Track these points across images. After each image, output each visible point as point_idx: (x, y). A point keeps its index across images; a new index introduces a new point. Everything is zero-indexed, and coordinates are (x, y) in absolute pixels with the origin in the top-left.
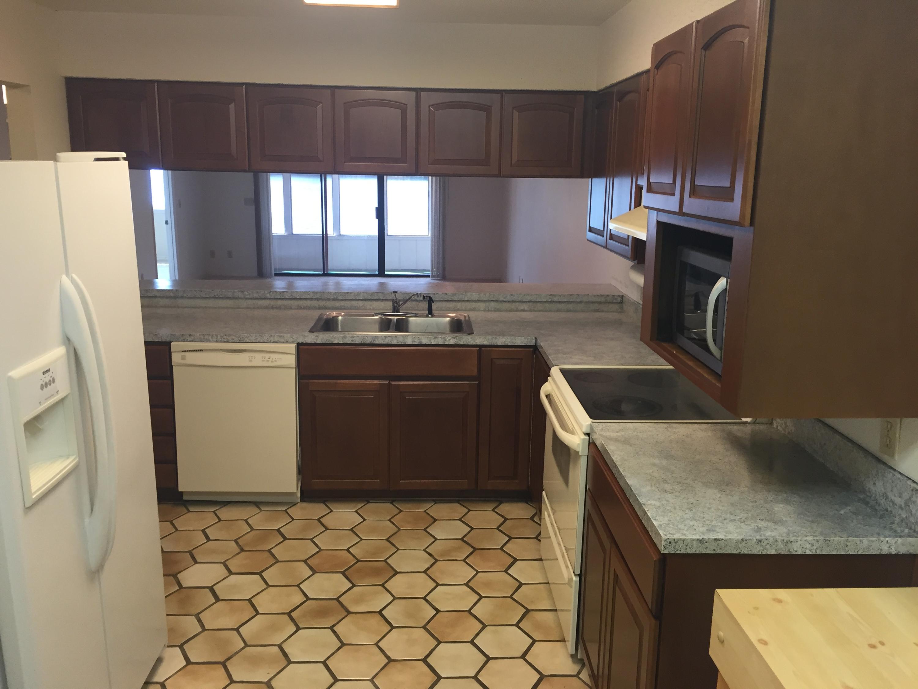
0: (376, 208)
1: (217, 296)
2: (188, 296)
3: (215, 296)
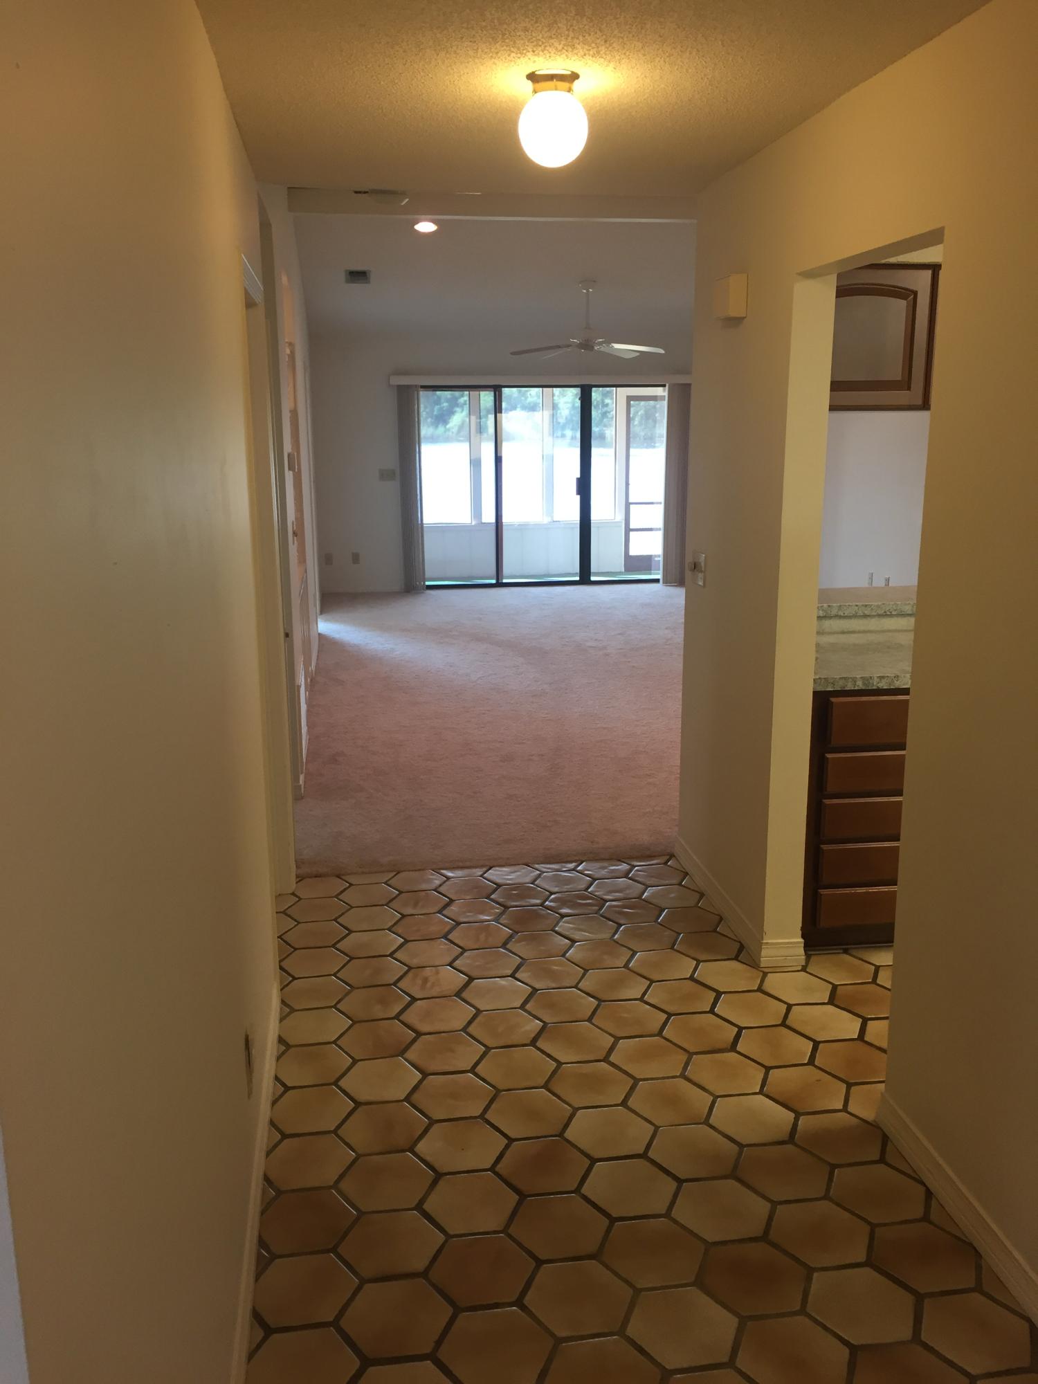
0: (577, 478)
1: (888, 613)
2: (846, 614)
3: (885, 612)
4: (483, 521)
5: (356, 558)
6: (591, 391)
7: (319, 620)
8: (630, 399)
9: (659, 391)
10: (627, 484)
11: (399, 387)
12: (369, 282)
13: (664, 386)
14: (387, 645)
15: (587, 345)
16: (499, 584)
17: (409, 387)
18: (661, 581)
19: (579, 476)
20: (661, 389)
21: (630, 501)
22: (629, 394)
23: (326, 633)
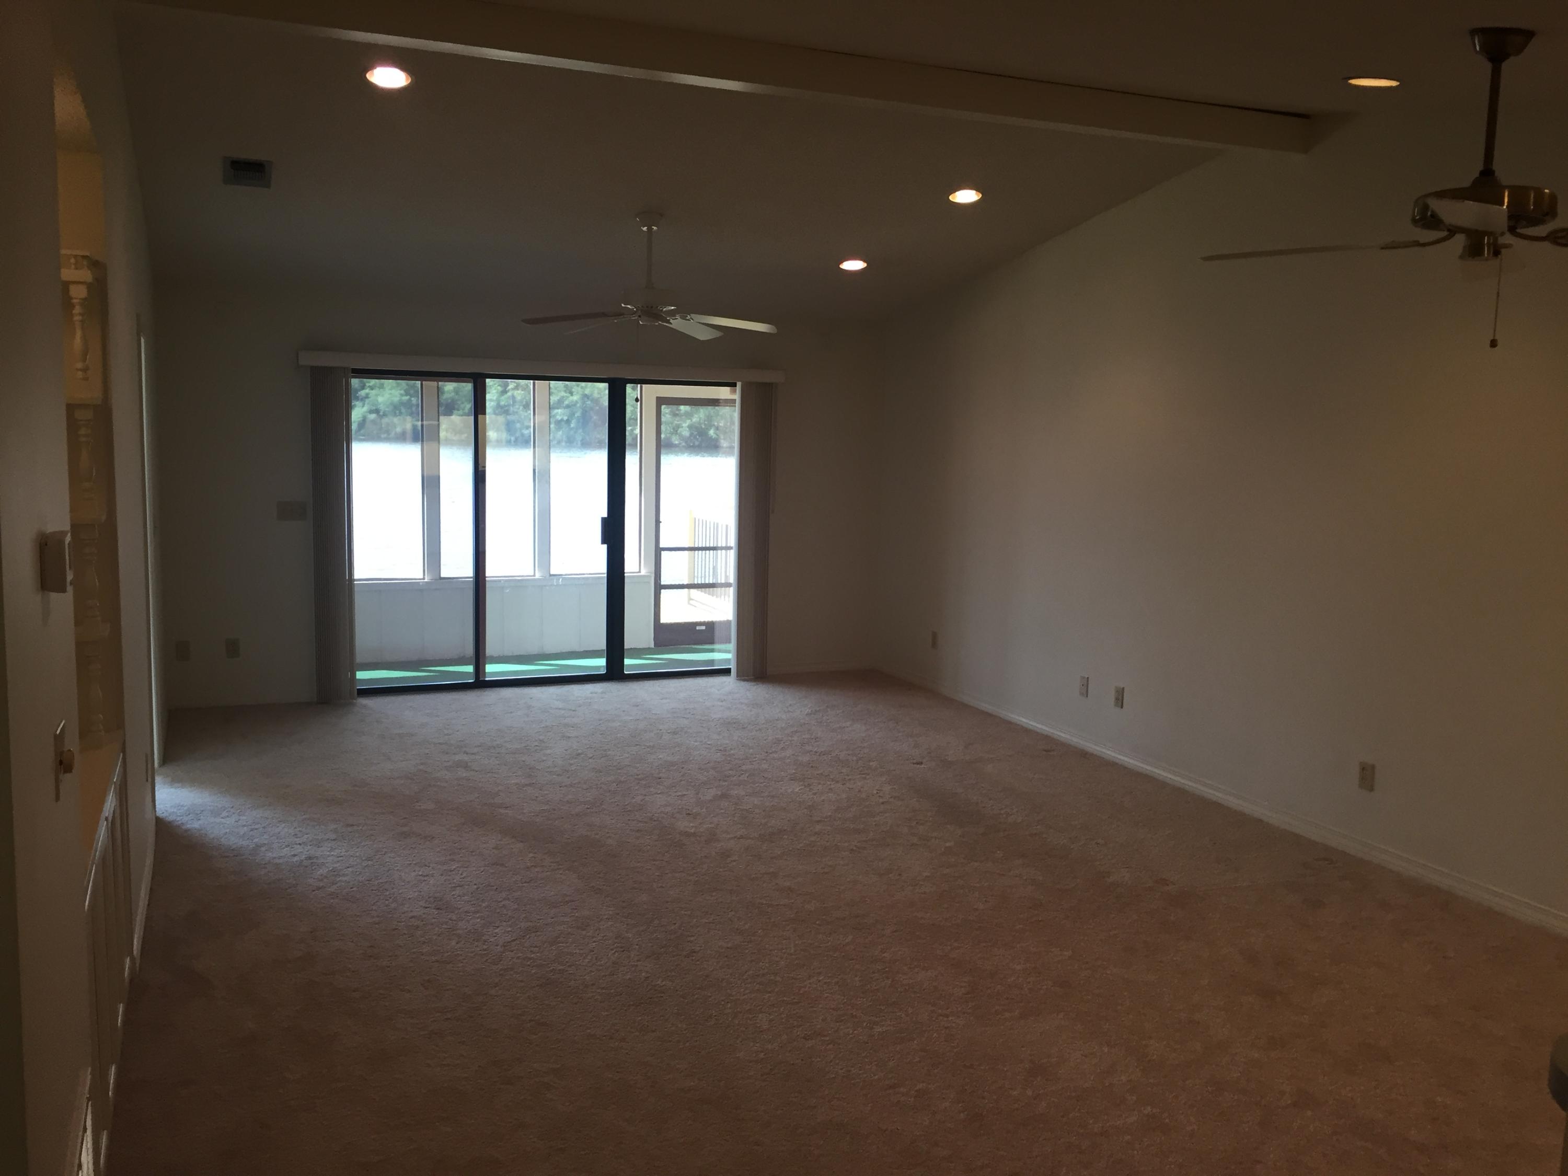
4: (443, 575)
5: (233, 648)
6: (626, 386)
7: (158, 779)
8: (661, 401)
9: (723, 393)
10: (658, 522)
11: (313, 369)
12: (268, 186)
13: (733, 385)
14: (299, 849)
15: (652, 312)
16: (480, 683)
17: (330, 370)
18: (733, 672)
19: (605, 515)
20: (728, 389)
21: (662, 545)
22: (658, 396)
23: (171, 818)
